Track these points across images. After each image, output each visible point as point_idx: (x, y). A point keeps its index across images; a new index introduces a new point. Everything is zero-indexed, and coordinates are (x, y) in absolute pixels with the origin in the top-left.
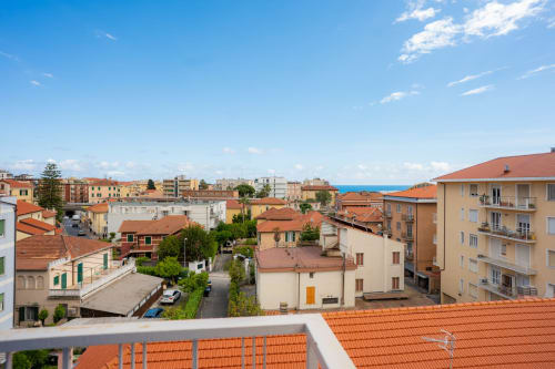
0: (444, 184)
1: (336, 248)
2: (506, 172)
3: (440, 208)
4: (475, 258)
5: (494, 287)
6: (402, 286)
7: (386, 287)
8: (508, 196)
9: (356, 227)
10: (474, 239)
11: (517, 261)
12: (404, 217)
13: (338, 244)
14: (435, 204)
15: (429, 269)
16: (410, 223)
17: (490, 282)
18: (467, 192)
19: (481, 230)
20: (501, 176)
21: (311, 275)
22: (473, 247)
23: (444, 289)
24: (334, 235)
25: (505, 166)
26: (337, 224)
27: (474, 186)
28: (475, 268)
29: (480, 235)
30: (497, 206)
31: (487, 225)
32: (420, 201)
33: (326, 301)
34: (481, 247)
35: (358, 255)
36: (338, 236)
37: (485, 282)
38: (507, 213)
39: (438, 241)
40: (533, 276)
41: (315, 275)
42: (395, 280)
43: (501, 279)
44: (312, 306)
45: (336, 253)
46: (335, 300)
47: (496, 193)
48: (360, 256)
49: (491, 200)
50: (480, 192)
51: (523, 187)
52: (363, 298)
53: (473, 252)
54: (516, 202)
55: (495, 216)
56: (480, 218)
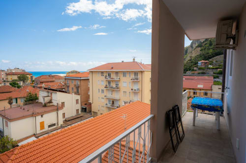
0: (92, 72)
1: (50, 102)
2: (112, 68)
3: (90, 80)
4: (104, 97)
5: (109, 105)
6: (80, 112)
7: (74, 114)
8: (113, 76)
9: (60, 91)
10: (103, 91)
11: (115, 96)
12: (75, 85)
13: (51, 100)
14: (88, 79)
15: (86, 104)
16: (78, 88)
17: (108, 104)
18: (100, 75)
19: (105, 87)
20: (111, 69)
21: (42, 116)
22: (103, 94)
23: (93, 110)
24: (48, 96)
25: (112, 66)
26: (50, 91)
27: (102, 73)
28: (103, 100)
29: (105, 89)
30: (109, 79)
31: (107, 86)
32: (82, 78)
33: (50, 126)
34: (105, 94)
35: (62, 103)
36: (51, 96)
37: (107, 104)
38: (113, 81)
39: (90, 93)
40: (120, 100)
41: (44, 116)
42: (77, 110)
43: (111, 102)
44: (43, 130)
45: (51, 104)
46: (54, 125)
47: (109, 75)
48: (63, 104)
49: (108, 77)
50: (105, 75)
51: (117, 73)
52: (66, 120)
53: (103, 95)
54: (115, 78)
55: (109, 82)
56: (105, 83)
